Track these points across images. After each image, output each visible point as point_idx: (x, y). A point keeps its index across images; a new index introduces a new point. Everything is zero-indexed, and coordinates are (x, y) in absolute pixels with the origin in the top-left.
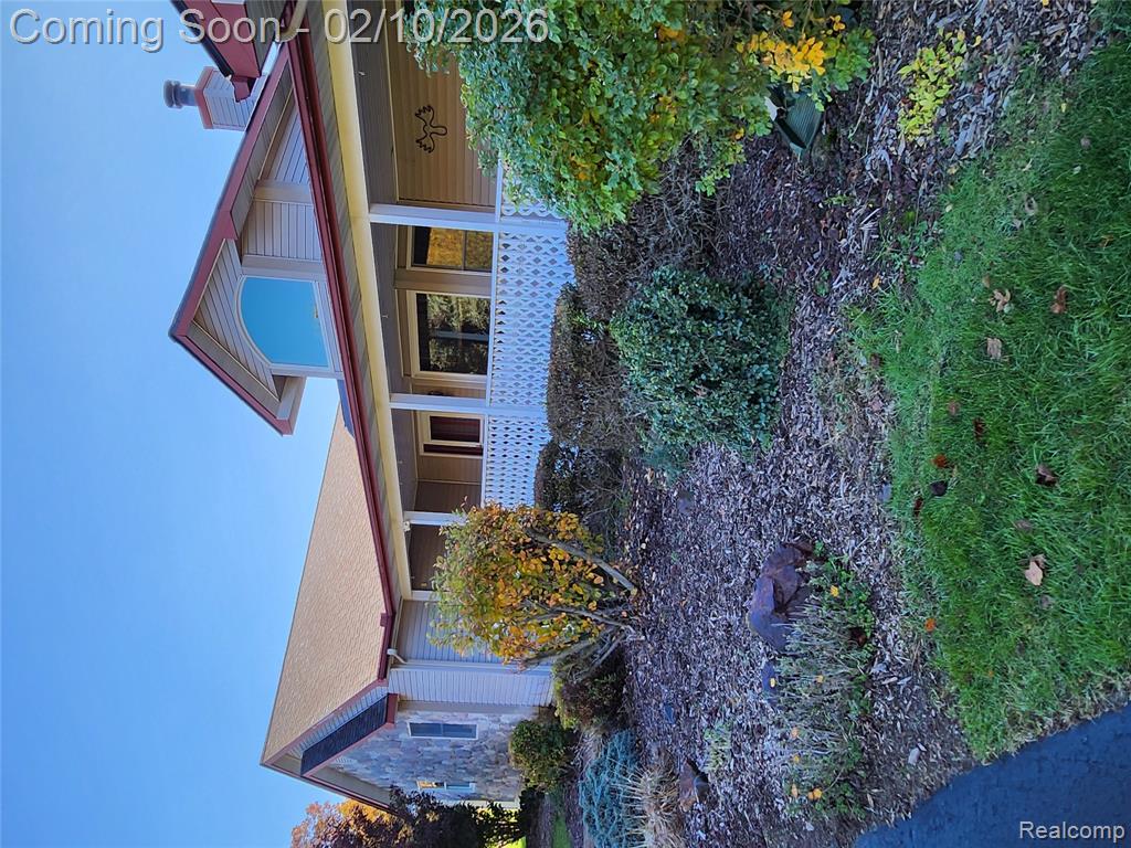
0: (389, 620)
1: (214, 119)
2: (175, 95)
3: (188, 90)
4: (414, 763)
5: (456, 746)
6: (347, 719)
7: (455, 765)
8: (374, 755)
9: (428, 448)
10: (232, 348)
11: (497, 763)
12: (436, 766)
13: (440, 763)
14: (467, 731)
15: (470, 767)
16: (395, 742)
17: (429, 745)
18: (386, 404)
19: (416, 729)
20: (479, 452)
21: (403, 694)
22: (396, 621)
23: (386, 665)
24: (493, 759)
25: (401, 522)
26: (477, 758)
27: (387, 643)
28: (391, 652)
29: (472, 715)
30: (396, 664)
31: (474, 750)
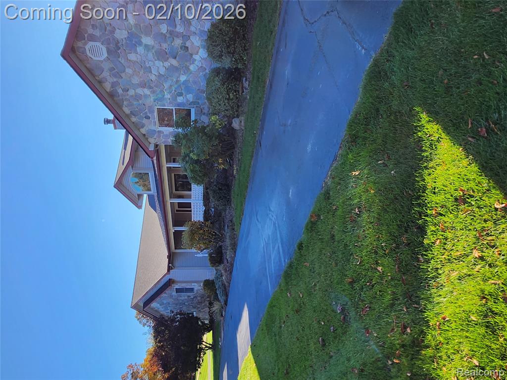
0: (169, 257)
1: (117, 127)
2: (107, 121)
3: (110, 120)
4: (177, 304)
5: (189, 296)
6: (157, 289)
7: (189, 304)
8: (165, 302)
9: (177, 211)
10: (127, 188)
11: (201, 302)
12: (183, 305)
13: (184, 304)
14: (192, 290)
15: (193, 305)
16: (171, 296)
17: (181, 297)
18: (169, 201)
19: (178, 290)
20: (191, 211)
21: (173, 278)
22: (171, 257)
23: (169, 269)
24: (200, 301)
25: (172, 230)
26: (195, 301)
27: (169, 263)
28: (170, 265)
29: (193, 284)
30: (172, 269)
31: (194, 297)
